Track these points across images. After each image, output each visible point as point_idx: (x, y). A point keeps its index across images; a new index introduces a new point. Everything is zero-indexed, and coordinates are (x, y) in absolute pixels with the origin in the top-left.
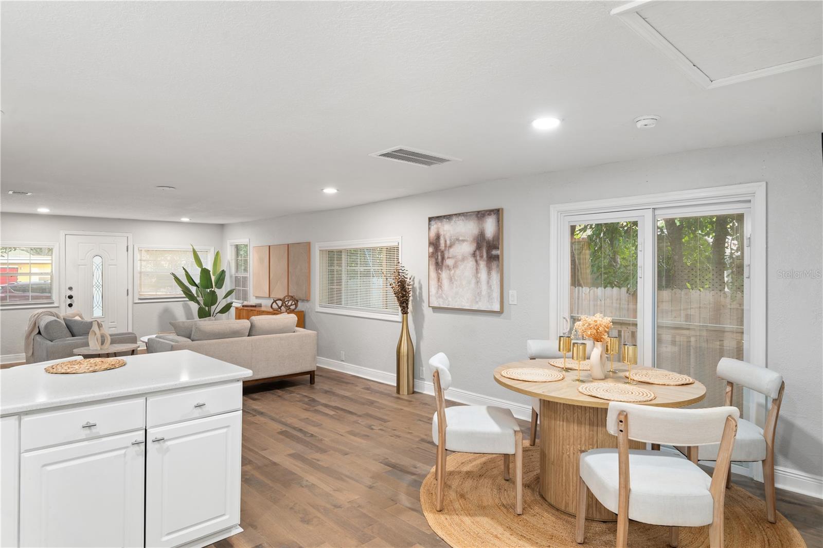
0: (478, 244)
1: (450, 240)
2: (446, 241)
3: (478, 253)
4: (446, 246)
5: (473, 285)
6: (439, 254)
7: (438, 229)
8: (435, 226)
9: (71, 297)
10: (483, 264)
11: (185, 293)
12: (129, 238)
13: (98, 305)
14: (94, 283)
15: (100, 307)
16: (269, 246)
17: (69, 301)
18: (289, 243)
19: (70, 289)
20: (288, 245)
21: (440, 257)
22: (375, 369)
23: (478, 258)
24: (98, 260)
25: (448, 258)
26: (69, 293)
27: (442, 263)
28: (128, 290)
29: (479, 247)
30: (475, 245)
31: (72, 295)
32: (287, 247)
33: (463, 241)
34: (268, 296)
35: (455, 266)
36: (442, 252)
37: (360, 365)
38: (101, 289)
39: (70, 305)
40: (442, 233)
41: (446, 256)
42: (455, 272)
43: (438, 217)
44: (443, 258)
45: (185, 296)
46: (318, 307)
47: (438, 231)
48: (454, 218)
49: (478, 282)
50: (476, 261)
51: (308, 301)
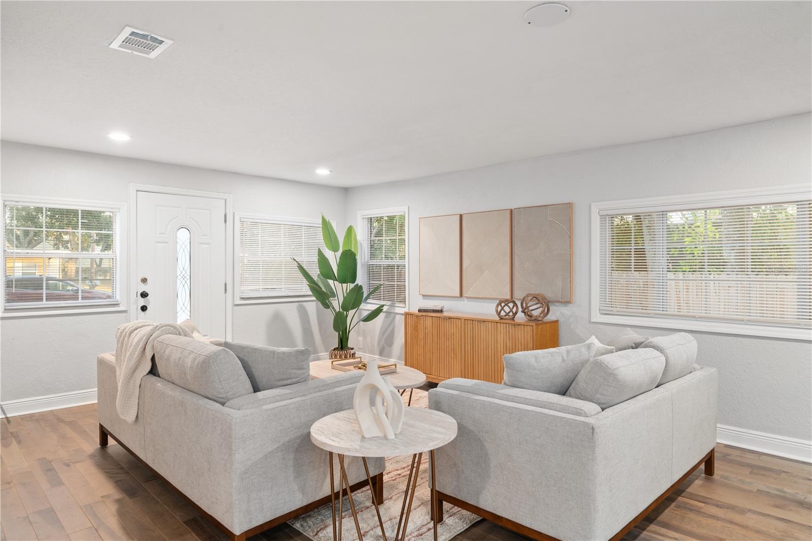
9: (144, 295)
11: (312, 289)
12: (228, 201)
13: (184, 308)
14: (179, 273)
15: (186, 311)
16: (461, 216)
17: (142, 302)
18: (513, 207)
19: (144, 281)
20: (511, 211)
22: (781, 434)
24: (183, 235)
26: (143, 288)
28: (226, 284)
31: (147, 291)
32: (508, 216)
34: (458, 294)
37: (741, 426)
38: (189, 281)
39: (144, 308)
45: (311, 293)
46: (599, 315)
51: (568, 302)
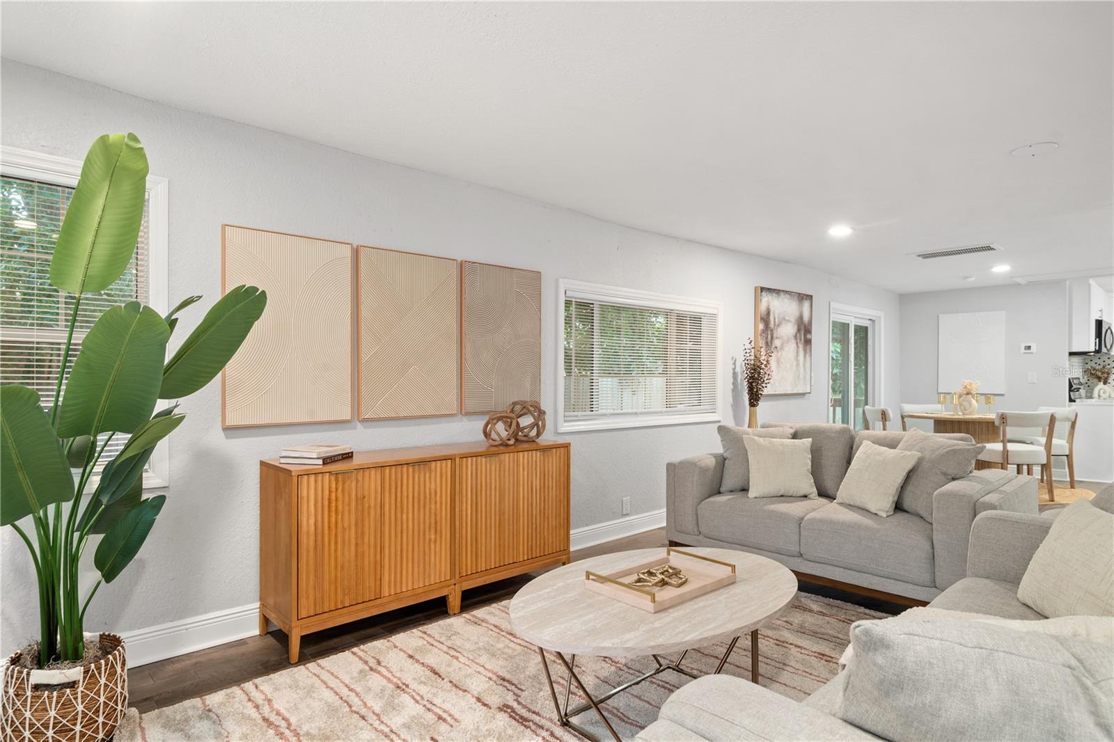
0: (798, 326)
1: (779, 318)
2: (775, 319)
3: (798, 335)
4: (775, 325)
5: (794, 368)
6: (769, 332)
7: (768, 302)
8: (766, 300)
10: (801, 346)
21: (769, 337)
23: (798, 341)
25: (777, 338)
27: (771, 343)
29: (799, 330)
30: (796, 327)
33: (788, 321)
35: (782, 348)
36: (772, 331)
40: (772, 309)
41: (775, 335)
42: (782, 354)
43: (769, 289)
44: (772, 338)
47: (769, 306)
48: (782, 294)
49: (798, 365)
50: (797, 344)
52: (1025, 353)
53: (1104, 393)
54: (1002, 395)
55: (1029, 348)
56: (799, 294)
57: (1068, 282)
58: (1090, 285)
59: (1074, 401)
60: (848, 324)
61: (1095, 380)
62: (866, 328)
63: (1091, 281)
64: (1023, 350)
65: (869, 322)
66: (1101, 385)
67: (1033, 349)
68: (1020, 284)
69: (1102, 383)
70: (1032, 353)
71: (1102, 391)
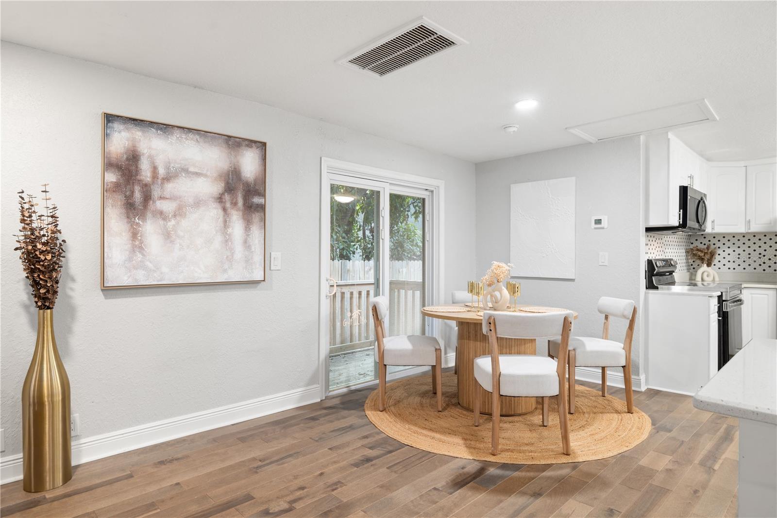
0: (227, 183)
1: (167, 168)
2: (154, 168)
3: (227, 197)
4: (154, 177)
5: (217, 245)
6: (137, 188)
7: (133, 141)
10: (236, 217)
21: (137, 195)
23: (228, 205)
25: (161, 198)
27: (145, 206)
29: (229, 189)
30: (223, 185)
33: (198, 175)
36: (146, 186)
40: (144, 151)
41: (155, 194)
42: (177, 223)
43: (131, 119)
44: (147, 198)
47: (134, 146)
49: (227, 240)
50: (225, 209)
52: (596, 228)
53: (708, 276)
54: (573, 280)
55: (598, 222)
56: (230, 137)
57: (642, 138)
58: (669, 140)
59: (657, 288)
60: (378, 192)
61: (698, 262)
62: (424, 200)
63: (670, 135)
64: (593, 225)
65: (427, 193)
66: (704, 267)
67: (604, 223)
68: (591, 143)
69: (705, 265)
70: (603, 228)
71: (705, 274)
